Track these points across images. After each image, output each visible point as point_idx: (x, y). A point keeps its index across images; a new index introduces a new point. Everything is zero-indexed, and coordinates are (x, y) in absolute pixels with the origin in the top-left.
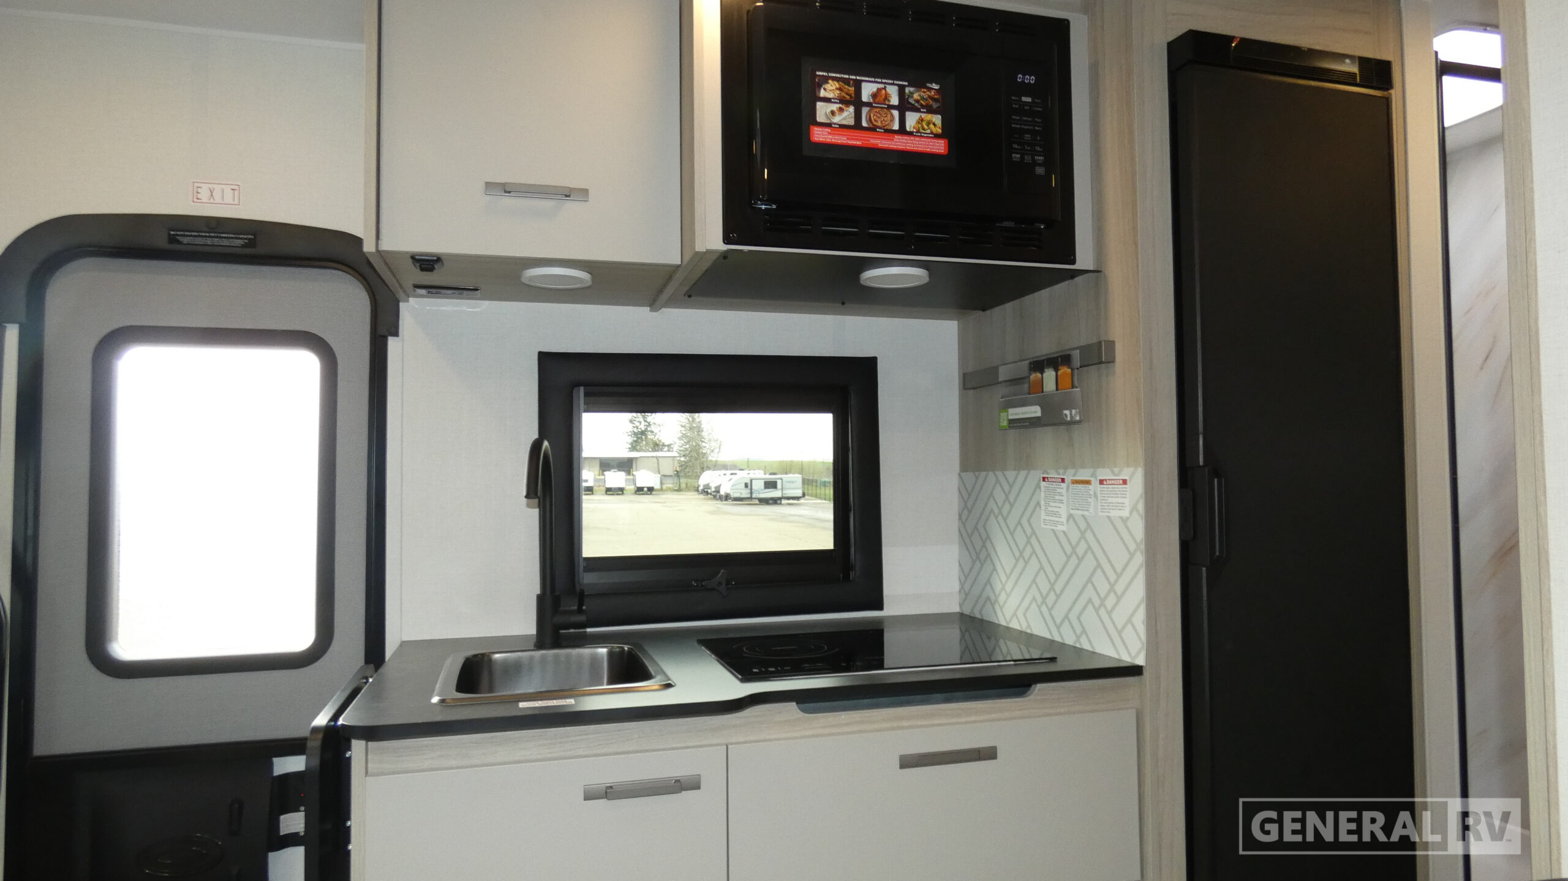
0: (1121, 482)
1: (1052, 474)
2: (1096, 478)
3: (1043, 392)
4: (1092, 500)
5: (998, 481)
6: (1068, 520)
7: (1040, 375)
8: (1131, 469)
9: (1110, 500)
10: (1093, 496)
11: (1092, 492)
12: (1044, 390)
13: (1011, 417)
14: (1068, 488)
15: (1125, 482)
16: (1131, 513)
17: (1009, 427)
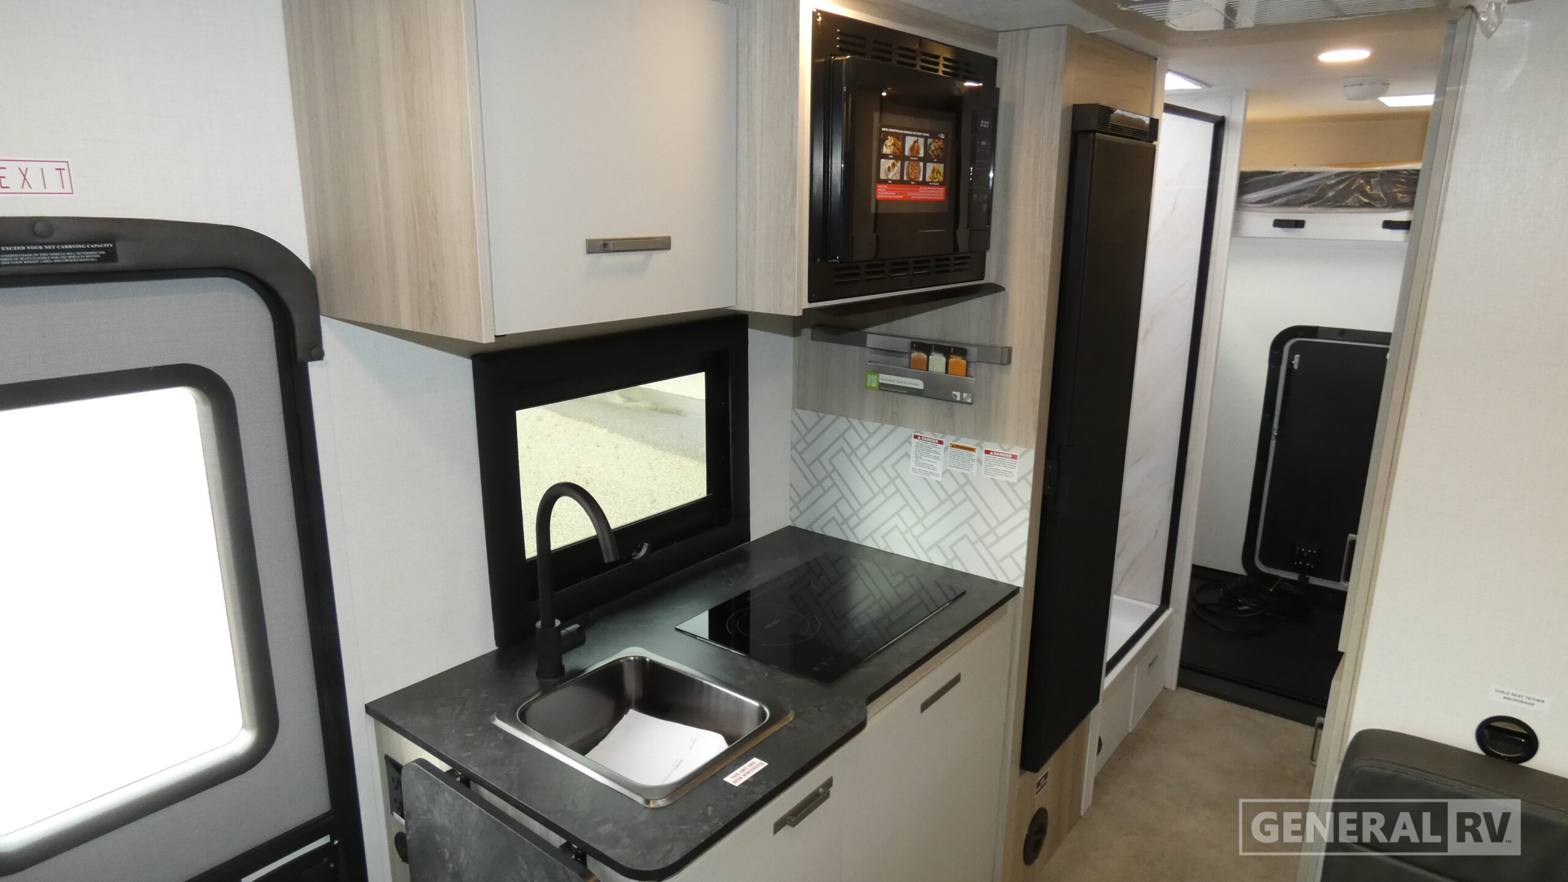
0: (1010, 456)
1: (927, 434)
2: (982, 448)
3: (927, 370)
4: (975, 464)
5: (851, 426)
6: (944, 474)
7: (926, 356)
8: (1023, 450)
9: (995, 467)
10: (976, 461)
11: (975, 457)
12: (930, 369)
13: (880, 381)
14: (946, 449)
15: (1014, 457)
16: (1019, 480)
17: (880, 389)
